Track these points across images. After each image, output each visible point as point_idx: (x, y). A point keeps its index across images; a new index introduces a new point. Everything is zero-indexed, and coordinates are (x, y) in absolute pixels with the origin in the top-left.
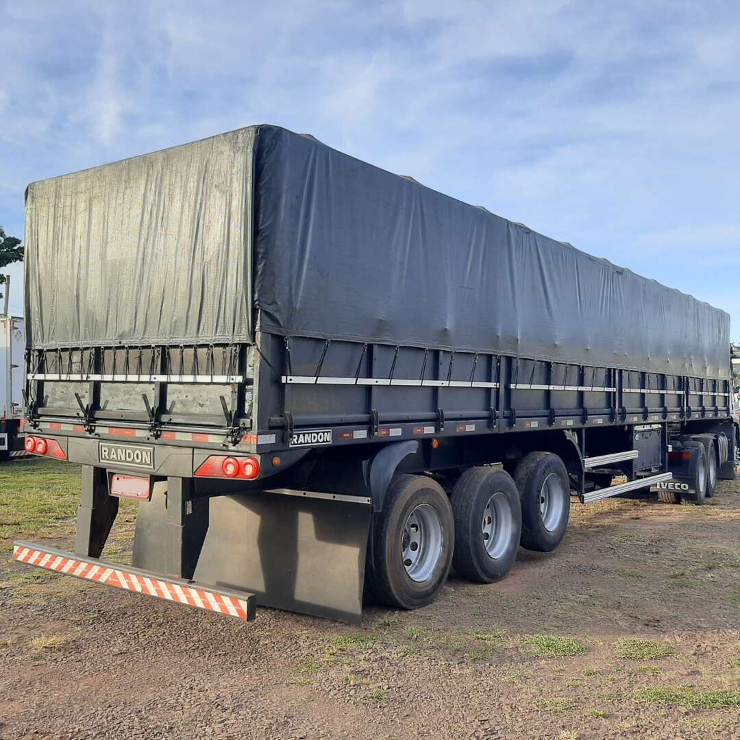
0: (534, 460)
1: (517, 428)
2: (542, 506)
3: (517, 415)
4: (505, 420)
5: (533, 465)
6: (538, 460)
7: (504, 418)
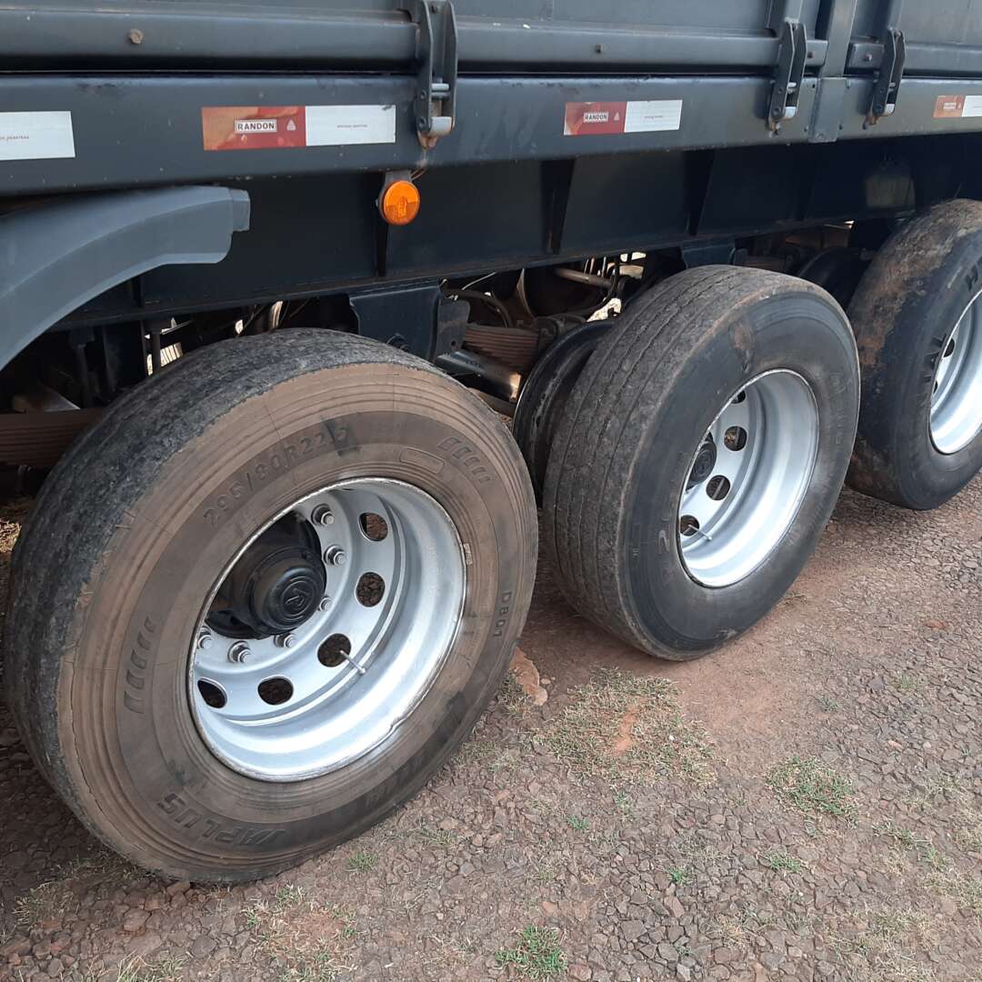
0: (946, 231)
1: (896, 120)
2: (945, 363)
3: (907, 65)
4: (853, 82)
5: (939, 250)
6: (962, 233)
7: (850, 72)
